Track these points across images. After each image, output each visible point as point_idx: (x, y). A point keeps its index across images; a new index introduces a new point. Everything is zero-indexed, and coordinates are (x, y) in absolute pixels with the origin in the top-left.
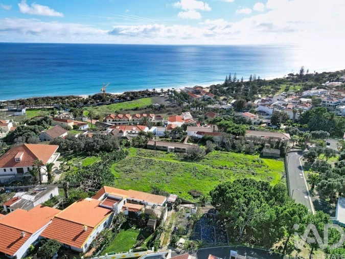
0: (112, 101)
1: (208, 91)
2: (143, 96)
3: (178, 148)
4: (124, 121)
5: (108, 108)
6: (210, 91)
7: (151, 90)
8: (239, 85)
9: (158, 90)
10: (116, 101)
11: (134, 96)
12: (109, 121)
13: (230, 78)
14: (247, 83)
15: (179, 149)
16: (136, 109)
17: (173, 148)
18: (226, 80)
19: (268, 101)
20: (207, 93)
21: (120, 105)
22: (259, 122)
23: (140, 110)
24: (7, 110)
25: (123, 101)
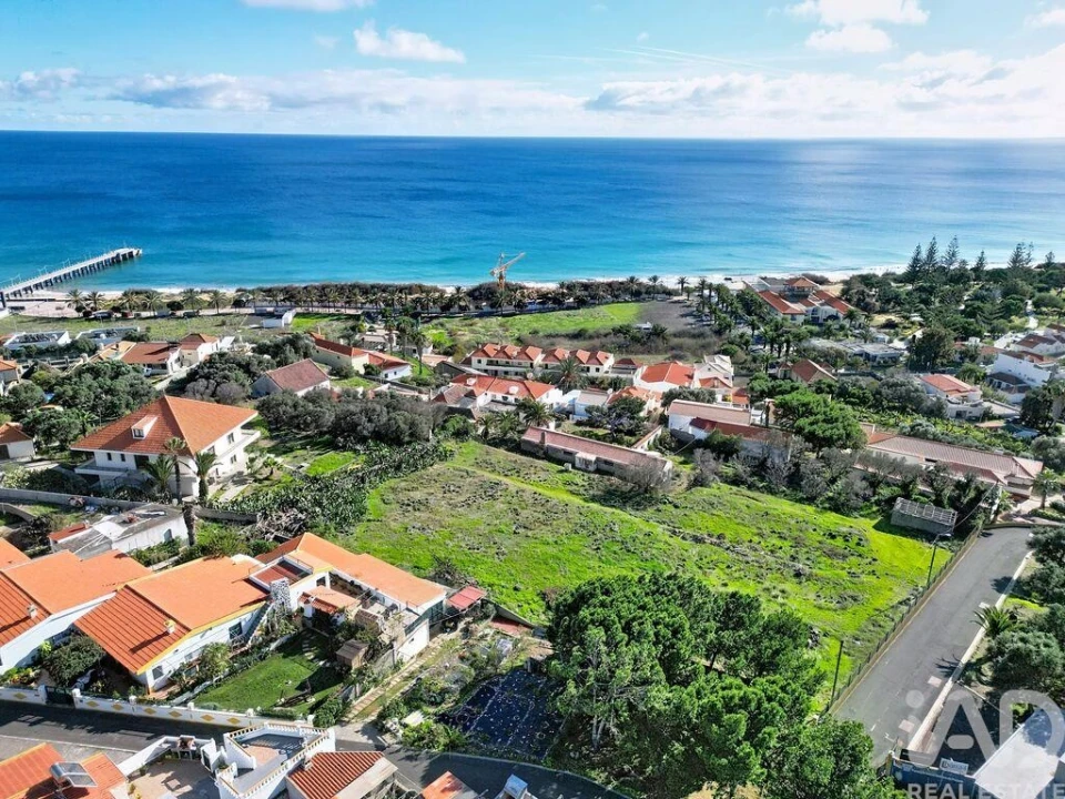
0: (521, 308)
1: (835, 291)
2: (617, 297)
3: (606, 462)
4: (520, 365)
5: (501, 325)
6: (844, 292)
7: (644, 279)
8: (960, 278)
9: (670, 282)
10: (534, 307)
11: (587, 296)
12: (480, 362)
13: (932, 252)
14: (997, 275)
15: (611, 463)
16: (578, 335)
17: (592, 458)
18: (916, 260)
19: (1051, 342)
20: (830, 301)
21: (538, 320)
22: (977, 412)
23: (591, 337)
24: (252, 311)
25: (554, 310)
